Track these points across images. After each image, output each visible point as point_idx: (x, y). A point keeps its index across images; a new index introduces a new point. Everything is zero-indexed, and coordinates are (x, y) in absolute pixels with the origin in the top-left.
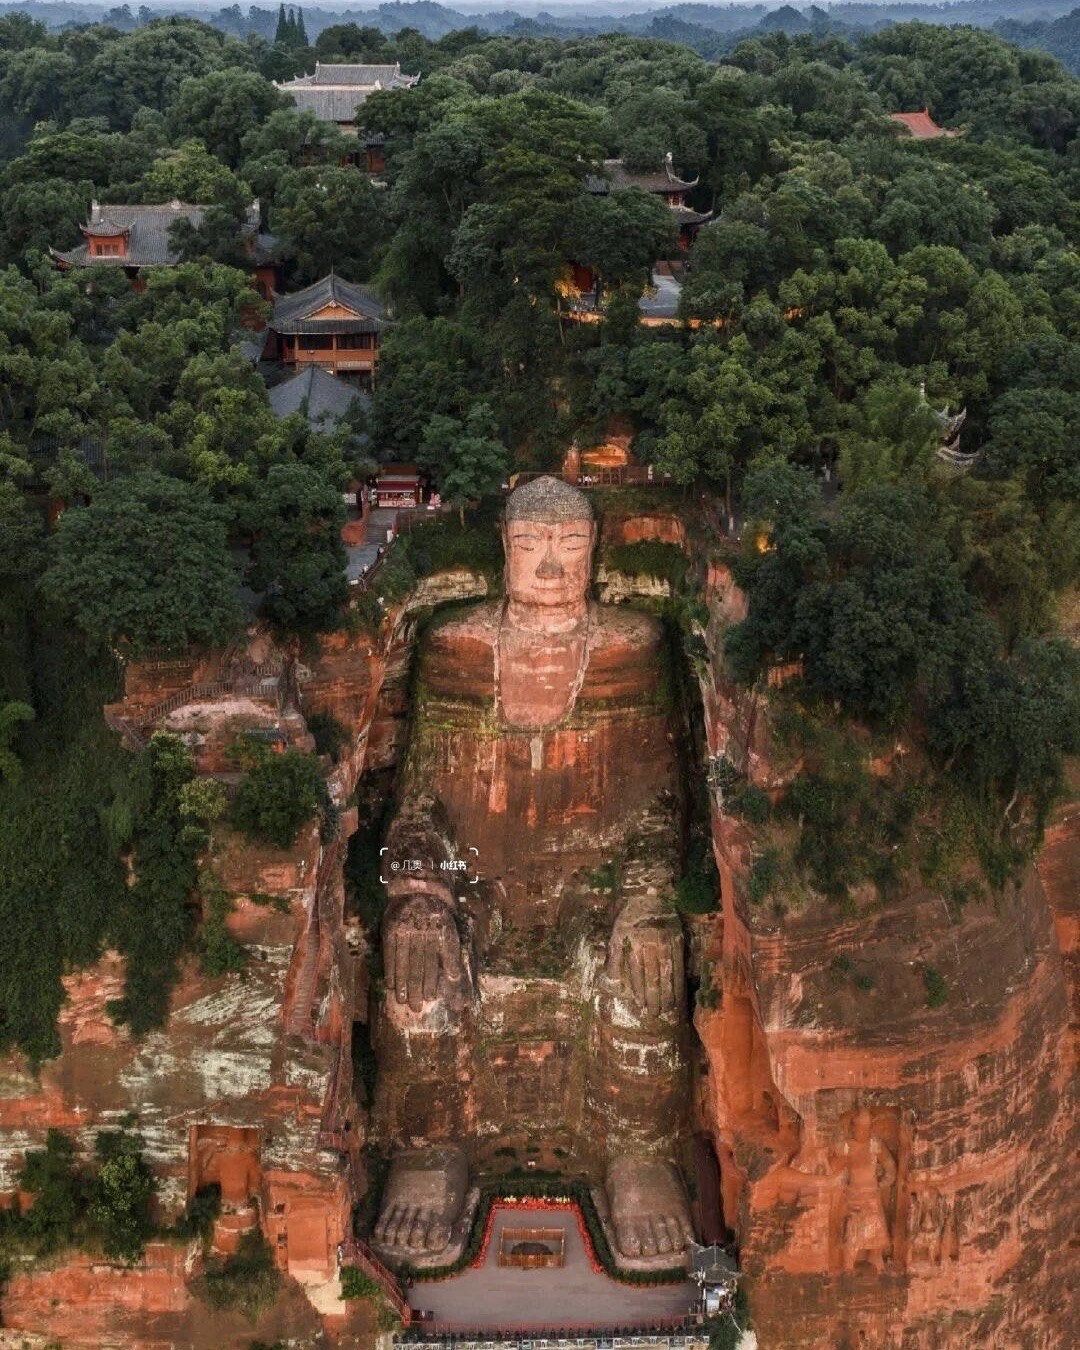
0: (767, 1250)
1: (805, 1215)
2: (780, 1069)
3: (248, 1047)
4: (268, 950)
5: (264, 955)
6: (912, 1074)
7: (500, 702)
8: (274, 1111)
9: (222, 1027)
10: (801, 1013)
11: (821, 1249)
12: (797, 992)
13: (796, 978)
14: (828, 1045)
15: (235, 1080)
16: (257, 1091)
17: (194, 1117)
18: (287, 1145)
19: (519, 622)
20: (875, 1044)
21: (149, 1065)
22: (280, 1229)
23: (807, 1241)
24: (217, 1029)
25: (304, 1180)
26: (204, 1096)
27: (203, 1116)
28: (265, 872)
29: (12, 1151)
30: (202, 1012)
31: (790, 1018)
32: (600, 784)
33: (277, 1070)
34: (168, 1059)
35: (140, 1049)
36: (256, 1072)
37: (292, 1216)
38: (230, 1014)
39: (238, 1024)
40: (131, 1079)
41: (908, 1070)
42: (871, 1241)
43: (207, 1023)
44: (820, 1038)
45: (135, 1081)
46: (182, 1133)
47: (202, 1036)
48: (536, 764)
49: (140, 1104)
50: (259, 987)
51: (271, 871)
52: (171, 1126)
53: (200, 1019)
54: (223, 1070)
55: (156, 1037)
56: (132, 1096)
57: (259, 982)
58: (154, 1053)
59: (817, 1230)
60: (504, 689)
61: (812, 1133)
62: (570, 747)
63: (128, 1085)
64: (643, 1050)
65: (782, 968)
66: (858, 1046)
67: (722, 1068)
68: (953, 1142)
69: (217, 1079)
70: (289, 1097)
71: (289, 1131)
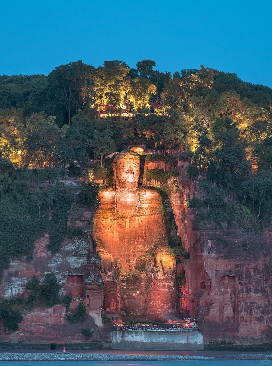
0: (204, 315)
1: (213, 305)
2: (206, 265)
3: (81, 255)
4: (85, 231)
5: (84, 233)
6: (238, 267)
7: (117, 209)
8: (87, 270)
9: (74, 251)
10: (211, 251)
11: (218, 314)
12: (210, 245)
13: (209, 241)
14: (217, 258)
15: (78, 263)
16: (83, 265)
17: (68, 273)
18: (91, 278)
19: (120, 188)
20: (229, 259)
21: (56, 261)
22: (88, 303)
23: (214, 313)
24: (73, 251)
25: (95, 287)
26: (70, 268)
27: (70, 272)
28: (84, 213)
29: (23, 282)
30: (69, 247)
31: (208, 251)
32: (145, 233)
33: (88, 259)
34: (61, 259)
35: (54, 258)
36: (83, 260)
37: (91, 298)
38: (76, 248)
39: (78, 250)
40: (52, 264)
41: (237, 266)
42: (230, 314)
43: (70, 250)
44: (216, 257)
45: (52, 265)
46: (65, 277)
47: (69, 253)
48: (127, 226)
49: (54, 270)
50: (83, 240)
51: (86, 213)
52: (62, 275)
53: (69, 249)
54: (74, 261)
55: (57, 254)
56: (52, 268)
57: (83, 239)
58: (57, 259)
59: (216, 310)
60: (117, 206)
61: (214, 283)
62: (137, 222)
63: (51, 266)
64: (167, 284)
65: (206, 238)
66: (225, 259)
67: (190, 276)
68: (248, 288)
69: (73, 263)
70: (91, 266)
71: (91, 274)
